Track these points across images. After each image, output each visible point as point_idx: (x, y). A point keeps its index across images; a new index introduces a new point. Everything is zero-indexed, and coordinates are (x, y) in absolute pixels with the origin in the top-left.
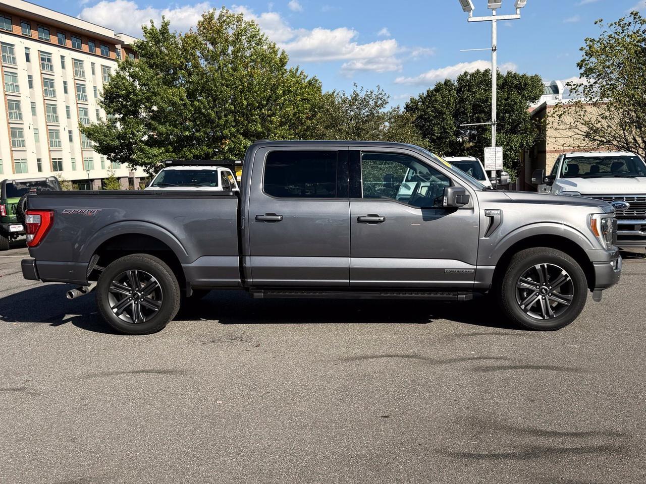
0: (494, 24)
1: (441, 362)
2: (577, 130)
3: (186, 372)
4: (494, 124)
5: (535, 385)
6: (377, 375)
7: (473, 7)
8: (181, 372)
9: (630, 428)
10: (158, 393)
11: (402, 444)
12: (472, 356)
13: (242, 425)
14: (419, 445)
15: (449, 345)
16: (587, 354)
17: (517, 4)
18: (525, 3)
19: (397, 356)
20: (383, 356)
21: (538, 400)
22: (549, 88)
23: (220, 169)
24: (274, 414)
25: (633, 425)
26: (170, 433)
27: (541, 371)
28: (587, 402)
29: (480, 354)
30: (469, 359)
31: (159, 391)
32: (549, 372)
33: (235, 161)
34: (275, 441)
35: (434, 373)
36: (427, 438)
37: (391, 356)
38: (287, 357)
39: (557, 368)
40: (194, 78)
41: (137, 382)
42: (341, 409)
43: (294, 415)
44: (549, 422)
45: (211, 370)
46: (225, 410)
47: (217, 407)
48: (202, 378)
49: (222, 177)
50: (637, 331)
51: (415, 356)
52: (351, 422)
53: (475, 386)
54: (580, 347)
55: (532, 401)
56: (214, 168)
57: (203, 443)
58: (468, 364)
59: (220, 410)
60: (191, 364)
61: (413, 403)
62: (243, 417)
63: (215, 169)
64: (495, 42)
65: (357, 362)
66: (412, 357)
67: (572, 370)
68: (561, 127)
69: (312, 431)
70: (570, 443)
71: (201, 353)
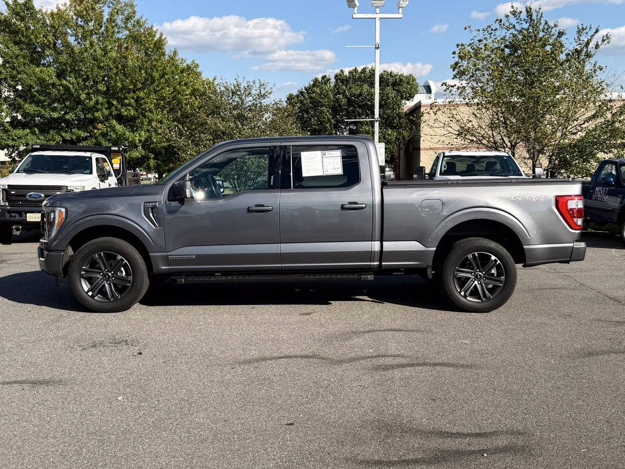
0: (378, 22)
1: (341, 362)
2: (449, 129)
3: (65, 382)
4: (377, 121)
5: (435, 384)
6: (278, 378)
7: (357, 4)
8: (60, 382)
9: (529, 425)
10: (34, 407)
11: (310, 454)
12: (370, 355)
13: (134, 442)
14: (328, 454)
15: (347, 343)
16: (478, 350)
17: (399, 3)
18: (407, 3)
19: (296, 357)
20: (282, 358)
21: (439, 400)
22: (423, 87)
23: (94, 156)
24: (170, 427)
25: (532, 423)
26: (52, 454)
27: (438, 368)
28: (486, 400)
29: (378, 352)
30: (368, 357)
31: (36, 405)
32: (446, 369)
33: (110, 147)
34: (174, 458)
35: (335, 374)
36: (335, 446)
37: (290, 357)
38: (179, 362)
39: (453, 365)
40: (64, 58)
41: (9, 395)
42: (243, 419)
43: (192, 428)
44: (453, 422)
45: (94, 380)
46: (114, 425)
47: (104, 422)
48: (84, 388)
49: (97, 164)
50: (521, 325)
51: (314, 356)
52: (255, 432)
53: (376, 386)
54: (471, 343)
55: (434, 400)
56: (88, 154)
57: (91, 464)
58: (367, 363)
59: (108, 426)
60: (70, 373)
61: (318, 407)
62: (135, 433)
63: (89, 156)
64: (378, 40)
65: (255, 364)
66: (311, 357)
67: (467, 366)
68: (436, 125)
69: (214, 444)
70: (476, 444)
71: (82, 360)
